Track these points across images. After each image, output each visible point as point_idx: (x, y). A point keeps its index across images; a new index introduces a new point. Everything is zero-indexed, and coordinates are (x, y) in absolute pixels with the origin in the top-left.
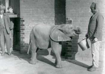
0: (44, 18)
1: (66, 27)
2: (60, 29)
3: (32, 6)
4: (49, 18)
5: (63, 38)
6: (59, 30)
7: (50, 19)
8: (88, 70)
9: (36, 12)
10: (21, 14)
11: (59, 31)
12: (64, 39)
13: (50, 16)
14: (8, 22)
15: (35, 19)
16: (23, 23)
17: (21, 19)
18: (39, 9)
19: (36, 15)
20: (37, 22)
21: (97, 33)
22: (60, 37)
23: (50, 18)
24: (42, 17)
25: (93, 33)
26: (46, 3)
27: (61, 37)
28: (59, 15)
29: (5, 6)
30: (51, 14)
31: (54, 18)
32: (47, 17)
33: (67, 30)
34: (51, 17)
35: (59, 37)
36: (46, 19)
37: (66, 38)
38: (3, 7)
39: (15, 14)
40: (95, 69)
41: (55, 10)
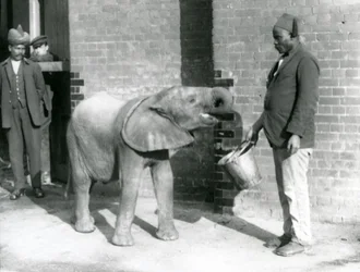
0: (147, 73)
1: (173, 98)
2: (154, 106)
3: (109, 32)
4: (163, 73)
5: (164, 138)
6: (151, 109)
7: (167, 76)
8: (276, 252)
9: (119, 52)
10: (73, 58)
11: (151, 114)
12: (169, 140)
13: (168, 66)
14: (37, 88)
15: (118, 74)
16: (78, 91)
17: (72, 75)
18: (129, 43)
19: (120, 63)
20: (123, 87)
21: (298, 118)
22: (154, 134)
23: (167, 72)
24: (140, 70)
25: (285, 121)
26: (153, 23)
27: (158, 135)
28: (196, 61)
29: (29, 32)
30: (169, 58)
31: (179, 72)
32: (155, 69)
33: (177, 106)
34: (169, 69)
35: (151, 137)
36: (155, 74)
37: (176, 136)
38: (23, 35)
39: (56, 59)
40: (300, 249)
41: (182, 44)
